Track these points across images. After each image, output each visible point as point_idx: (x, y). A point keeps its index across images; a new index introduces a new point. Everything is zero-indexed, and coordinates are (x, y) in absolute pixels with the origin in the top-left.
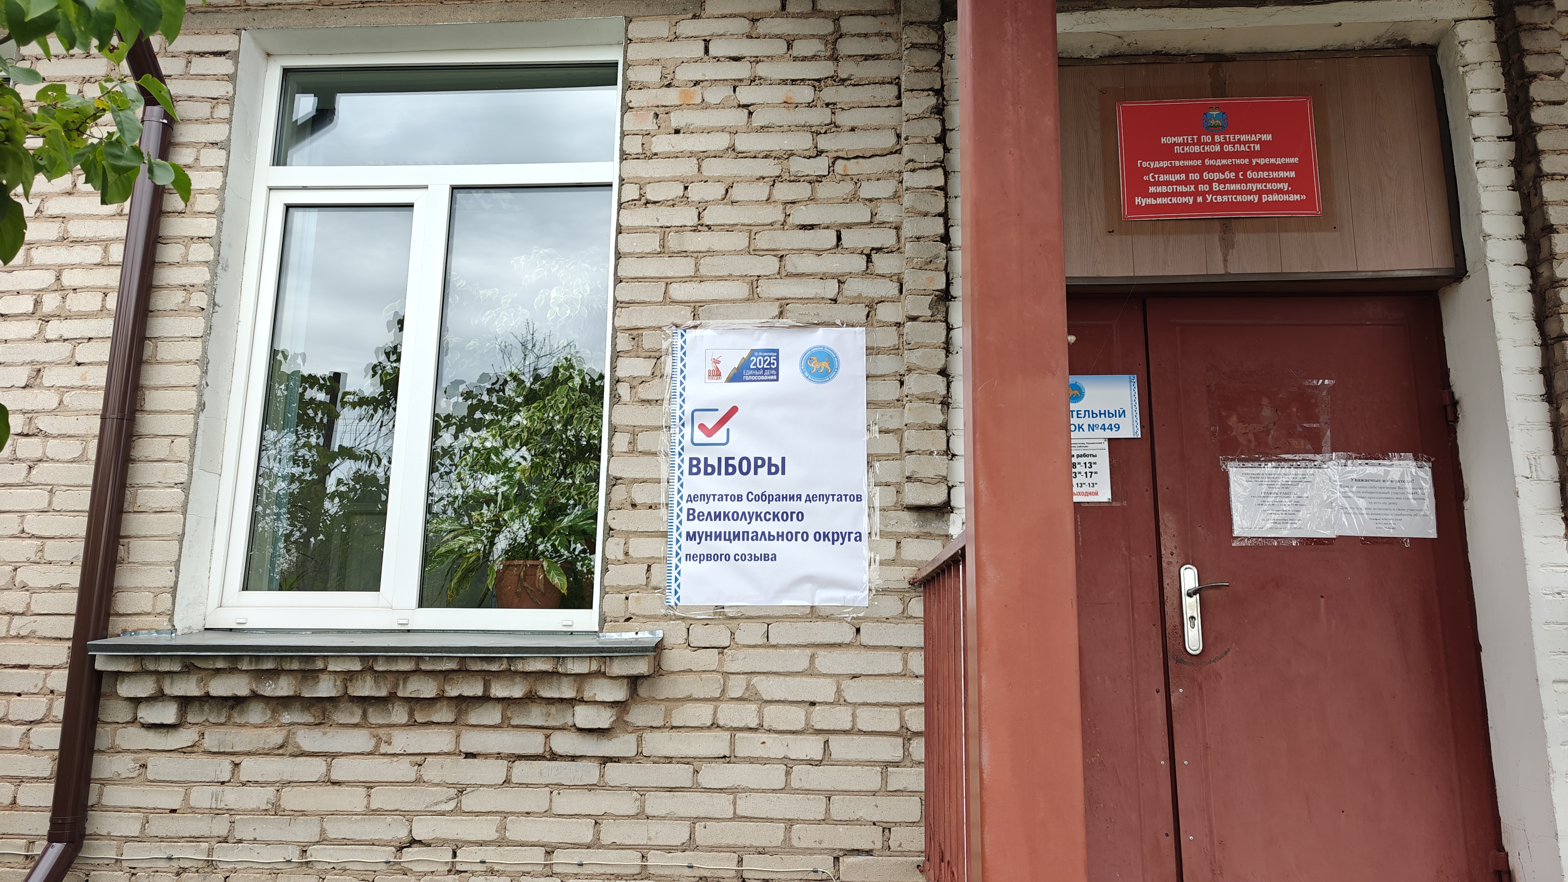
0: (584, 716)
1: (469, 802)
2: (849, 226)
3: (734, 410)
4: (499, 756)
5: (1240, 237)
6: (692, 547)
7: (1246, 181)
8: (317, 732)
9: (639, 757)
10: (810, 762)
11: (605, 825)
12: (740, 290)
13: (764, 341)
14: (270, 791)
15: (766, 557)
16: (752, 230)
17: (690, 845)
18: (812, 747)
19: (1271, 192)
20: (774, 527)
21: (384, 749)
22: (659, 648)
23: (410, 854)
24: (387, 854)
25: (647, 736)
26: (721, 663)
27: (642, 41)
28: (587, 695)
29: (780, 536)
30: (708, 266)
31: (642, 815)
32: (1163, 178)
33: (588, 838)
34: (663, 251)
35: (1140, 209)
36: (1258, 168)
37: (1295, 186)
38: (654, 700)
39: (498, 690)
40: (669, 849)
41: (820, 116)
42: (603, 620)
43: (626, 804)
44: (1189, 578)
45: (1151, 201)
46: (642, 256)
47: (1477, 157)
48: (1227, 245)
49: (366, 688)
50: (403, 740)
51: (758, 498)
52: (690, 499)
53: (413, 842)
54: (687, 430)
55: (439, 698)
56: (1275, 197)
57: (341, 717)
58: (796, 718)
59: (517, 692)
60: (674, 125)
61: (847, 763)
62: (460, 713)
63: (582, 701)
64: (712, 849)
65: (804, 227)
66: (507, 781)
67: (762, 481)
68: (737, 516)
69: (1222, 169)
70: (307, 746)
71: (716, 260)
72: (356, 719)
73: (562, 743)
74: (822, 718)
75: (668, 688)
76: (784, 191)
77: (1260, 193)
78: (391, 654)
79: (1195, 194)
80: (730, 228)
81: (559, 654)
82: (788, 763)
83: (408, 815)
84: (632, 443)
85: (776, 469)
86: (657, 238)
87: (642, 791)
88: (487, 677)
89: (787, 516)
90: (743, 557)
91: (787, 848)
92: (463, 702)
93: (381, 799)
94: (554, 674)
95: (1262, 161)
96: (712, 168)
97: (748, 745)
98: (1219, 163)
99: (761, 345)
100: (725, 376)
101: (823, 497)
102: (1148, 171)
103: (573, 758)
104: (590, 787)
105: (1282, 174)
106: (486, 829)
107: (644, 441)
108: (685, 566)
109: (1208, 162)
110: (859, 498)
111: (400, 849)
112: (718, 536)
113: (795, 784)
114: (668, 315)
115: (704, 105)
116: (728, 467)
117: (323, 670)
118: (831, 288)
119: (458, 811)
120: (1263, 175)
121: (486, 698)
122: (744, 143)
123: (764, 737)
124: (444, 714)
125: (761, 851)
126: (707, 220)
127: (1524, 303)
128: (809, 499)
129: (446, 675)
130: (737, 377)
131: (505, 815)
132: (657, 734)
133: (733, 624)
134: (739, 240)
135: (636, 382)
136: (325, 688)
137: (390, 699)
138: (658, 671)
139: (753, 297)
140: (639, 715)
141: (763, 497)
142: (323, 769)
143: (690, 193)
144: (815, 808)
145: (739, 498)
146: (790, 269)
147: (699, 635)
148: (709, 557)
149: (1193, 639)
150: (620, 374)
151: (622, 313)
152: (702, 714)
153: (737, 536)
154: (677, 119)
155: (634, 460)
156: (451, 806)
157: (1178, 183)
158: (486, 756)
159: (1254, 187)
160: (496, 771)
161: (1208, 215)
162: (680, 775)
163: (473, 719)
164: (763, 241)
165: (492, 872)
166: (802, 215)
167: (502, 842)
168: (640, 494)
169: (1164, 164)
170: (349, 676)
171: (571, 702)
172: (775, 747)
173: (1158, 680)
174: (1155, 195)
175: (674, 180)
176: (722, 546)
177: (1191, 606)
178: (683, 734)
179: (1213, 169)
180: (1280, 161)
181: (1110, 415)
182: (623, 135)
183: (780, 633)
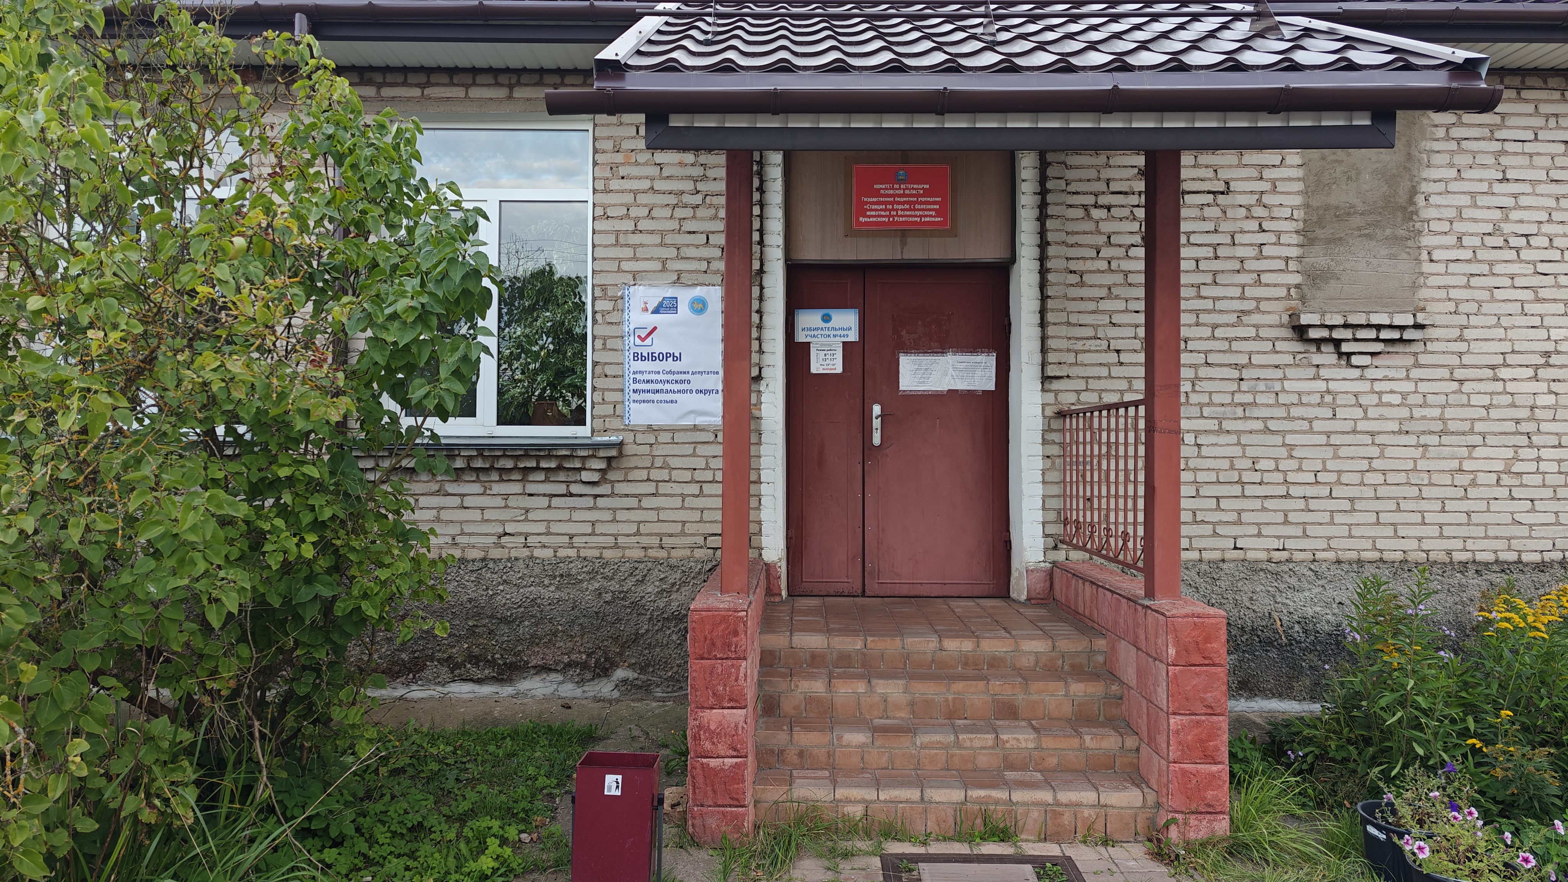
0: (586, 476)
1: (531, 516)
2: (713, 233)
3: (655, 328)
4: (544, 495)
5: (910, 240)
6: (636, 397)
7: (915, 210)
8: (455, 485)
9: (613, 495)
10: (694, 496)
11: (597, 525)
12: (658, 266)
13: (670, 292)
14: (435, 512)
15: (672, 402)
16: (662, 233)
17: (638, 533)
18: (694, 489)
19: (926, 216)
20: (676, 387)
21: (488, 492)
22: (621, 444)
23: (504, 539)
24: (494, 539)
25: (616, 485)
26: (651, 451)
27: (603, 125)
28: (587, 466)
29: (679, 391)
30: (640, 253)
31: (615, 520)
32: (874, 207)
33: (590, 531)
34: (617, 244)
35: (862, 224)
36: (921, 203)
37: (938, 213)
38: (619, 468)
39: (544, 465)
40: (628, 535)
41: (697, 171)
42: (593, 431)
43: (607, 516)
44: (877, 409)
45: (867, 219)
46: (606, 246)
47: (1023, 203)
48: (903, 244)
49: (478, 464)
50: (497, 488)
51: (667, 373)
52: (634, 373)
53: (506, 534)
54: (632, 338)
55: (515, 468)
56: (928, 219)
57: (467, 478)
58: (687, 476)
59: (553, 465)
60: (621, 174)
61: (711, 496)
62: (524, 476)
63: (585, 469)
64: (648, 535)
65: (690, 232)
66: (549, 506)
67: (670, 365)
68: (657, 382)
69: (903, 203)
70: (450, 491)
71: (645, 249)
72: (474, 478)
73: (575, 489)
74: (699, 476)
75: (626, 463)
76: (679, 213)
77: (921, 216)
78: (491, 447)
79: (889, 216)
80: (652, 232)
81: (573, 447)
82: (683, 496)
83: (503, 522)
84: (604, 344)
85: (677, 358)
86: (614, 236)
87: (614, 510)
88: (538, 458)
89: (682, 382)
90: (661, 402)
91: (683, 534)
92: (526, 470)
93: (488, 515)
94: (572, 456)
95: (923, 199)
96: (642, 199)
97: (664, 488)
98: (902, 200)
99: (669, 294)
100: (650, 310)
101: (701, 373)
102: (867, 203)
103: (581, 496)
104: (590, 509)
105: (932, 207)
106: (541, 528)
107: (610, 344)
108: (632, 405)
109: (897, 199)
110: (717, 373)
111: (500, 537)
112: (648, 391)
113: (686, 505)
114: (620, 278)
115: (637, 164)
116: (652, 357)
117: (459, 455)
118: (704, 266)
119: (526, 520)
120: (924, 207)
121: (538, 468)
122: (659, 185)
123: (672, 485)
124: (517, 476)
125: (671, 535)
126: (639, 228)
127: (1035, 278)
128: (693, 373)
129: (517, 457)
130: (656, 311)
131: (549, 521)
132: (621, 484)
133: (656, 433)
134: (656, 239)
135: (604, 313)
136: (459, 463)
137: (492, 468)
138: (621, 455)
139: (664, 269)
140: (612, 476)
141: (670, 372)
142: (459, 501)
143: (630, 212)
144: (696, 516)
145: (659, 373)
146: (683, 255)
147: (640, 438)
148: (644, 401)
149: (877, 439)
150: (596, 309)
151: (597, 276)
152: (643, 474)
153: (658, 391)
154: (623, 171)
155: (604, 353)
156: (523, 518)
157: (881, 210)
158: (538, 495)
159: (918, 213)
160: (544, 502)
161: (895, 228)
162: (633, 502)
163: (531, 478)
164: (669, 239)
165: (545, 547)
166: (689, 226)
167: (548, 533)
168: (609, 370)
169: (875, 200)
170: (470, 458)
171: (579, 470)
172: (677, 489)
173: (860, 458)
174: (870, 217)
175: (622, 205)
176: (650, 396)
177: (877, 423)
178: (633, 484)
179: (899, 203)
180: (932, 200)
181: (844, 329)
182: (594, 179)
183: (678, 437)
